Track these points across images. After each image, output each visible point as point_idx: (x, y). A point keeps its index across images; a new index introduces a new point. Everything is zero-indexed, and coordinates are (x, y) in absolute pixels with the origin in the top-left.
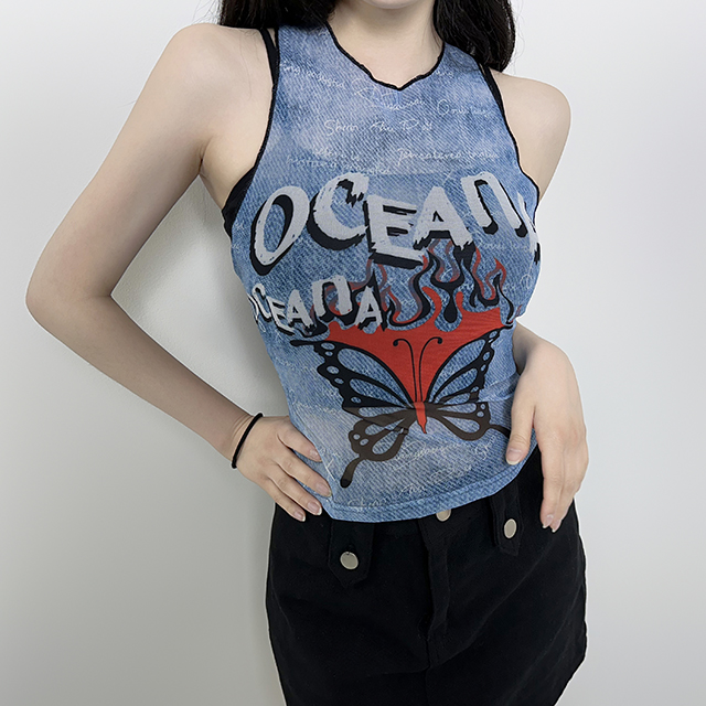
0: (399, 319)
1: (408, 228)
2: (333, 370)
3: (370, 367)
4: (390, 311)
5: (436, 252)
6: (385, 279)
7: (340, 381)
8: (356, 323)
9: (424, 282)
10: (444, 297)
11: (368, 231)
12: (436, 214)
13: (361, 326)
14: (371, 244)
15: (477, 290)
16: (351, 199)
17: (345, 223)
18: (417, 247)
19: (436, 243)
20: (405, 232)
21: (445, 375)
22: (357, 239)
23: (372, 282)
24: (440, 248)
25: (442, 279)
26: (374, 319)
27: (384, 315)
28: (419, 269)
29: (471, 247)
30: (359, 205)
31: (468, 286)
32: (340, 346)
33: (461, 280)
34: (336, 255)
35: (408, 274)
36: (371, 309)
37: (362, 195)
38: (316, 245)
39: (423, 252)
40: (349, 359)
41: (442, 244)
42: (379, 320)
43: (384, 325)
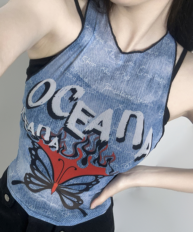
0: (64, 152)
1: (86, 123)
2: (34, 152)
3: (46, 161)
4: (62, 149)
5: (90, 138)
6: (65, 138)
7: (34, 158)
8: (49, 145)
9: (79, 146)
10: (84, 155)
11: (69, 117)
12: (101, 122)
13: (50, 147)
14: (66, 122)
15: (98, 159)
16: (71, 99)
17: (62, 109)
18: (84, 132)
19: (92, 135)
20: (84, 124)
21: (71, 182)
22: (62, 118)
23: (59, 136)
24: (93, 138)
25: (87, 149)
26: (56, 148)
27: (59, 148)
28: (80, 141)
29: (105, 143)
30: (73, 103)
31: (96, 156)
32: (40, 147)
33: (94, 153)
34: (51, 120)
35: (75, 141)
36: (55, 144)
37: (77, 99)
38: (47, 112)
39: (85, 136)
40: (41, 153)
41: (95, 136)
42: (57, 149)
43: (58, 151)
